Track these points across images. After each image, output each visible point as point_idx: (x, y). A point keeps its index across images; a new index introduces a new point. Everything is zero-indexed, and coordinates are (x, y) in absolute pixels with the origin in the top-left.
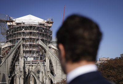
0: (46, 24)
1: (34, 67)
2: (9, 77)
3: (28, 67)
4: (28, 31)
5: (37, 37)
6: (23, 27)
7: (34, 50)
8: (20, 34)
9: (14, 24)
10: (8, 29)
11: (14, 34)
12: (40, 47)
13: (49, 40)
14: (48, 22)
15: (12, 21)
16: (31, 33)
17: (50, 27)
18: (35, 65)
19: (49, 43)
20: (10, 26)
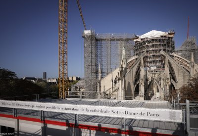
0: (168, 36)
1: (156, 75)
2: (134, 84)
3: (151, 75)
4: (151, 44)
5: (159, 48)
6: (146, 41)
7: (157, 59)
8: (144, 47)
9: (139, 40)
10: (134, 44)
11: (139, 48)
12: (162, 57)
13: (171, 49)
14: (169, 34)
15: (138, 38)
16: (153, 45)
17: (172, 38)
18: (157, 73)
19: (172, 52)
20: (136, 42)
